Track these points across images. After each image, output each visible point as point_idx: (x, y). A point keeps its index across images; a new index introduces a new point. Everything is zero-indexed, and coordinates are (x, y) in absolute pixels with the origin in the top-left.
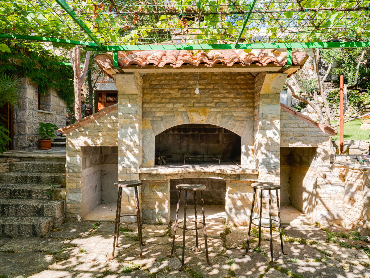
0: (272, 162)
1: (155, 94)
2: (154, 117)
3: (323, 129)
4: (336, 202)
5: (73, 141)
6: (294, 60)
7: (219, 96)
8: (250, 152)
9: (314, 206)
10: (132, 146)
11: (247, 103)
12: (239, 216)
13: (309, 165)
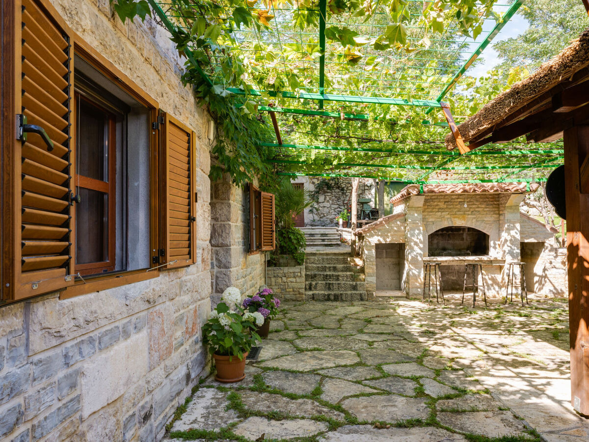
0: (515, 252)
1: (428, 206)
2: (427, 222)
3: (549, 229)
4: (560, 280)
5: (370, 239)
6: (531, 188)
7: (474, 206)
8: (497, 246)
9: (544, 285)
10: (418, 242)
11: (494, 211)
12: (490, 291)
13: (539, 255)
